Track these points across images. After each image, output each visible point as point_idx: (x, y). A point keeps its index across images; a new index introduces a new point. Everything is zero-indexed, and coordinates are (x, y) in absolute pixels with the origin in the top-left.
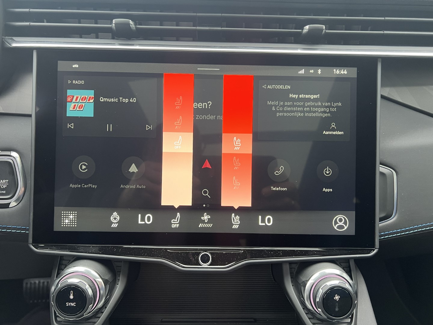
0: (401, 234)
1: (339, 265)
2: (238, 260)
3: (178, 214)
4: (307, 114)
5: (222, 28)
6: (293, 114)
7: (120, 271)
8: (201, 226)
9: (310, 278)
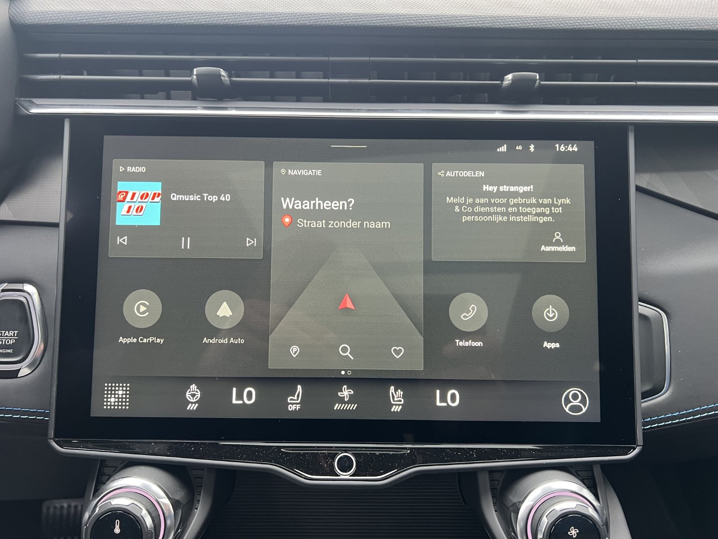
0: (680, 420)
1: (575, 474)
2: (401, 467)
3: (299, 387)
4: (512, 218)
5: (371, 81)
6: (490, 218)
7: (202, 486)
8: (338, 409)
9: (525, 498)
